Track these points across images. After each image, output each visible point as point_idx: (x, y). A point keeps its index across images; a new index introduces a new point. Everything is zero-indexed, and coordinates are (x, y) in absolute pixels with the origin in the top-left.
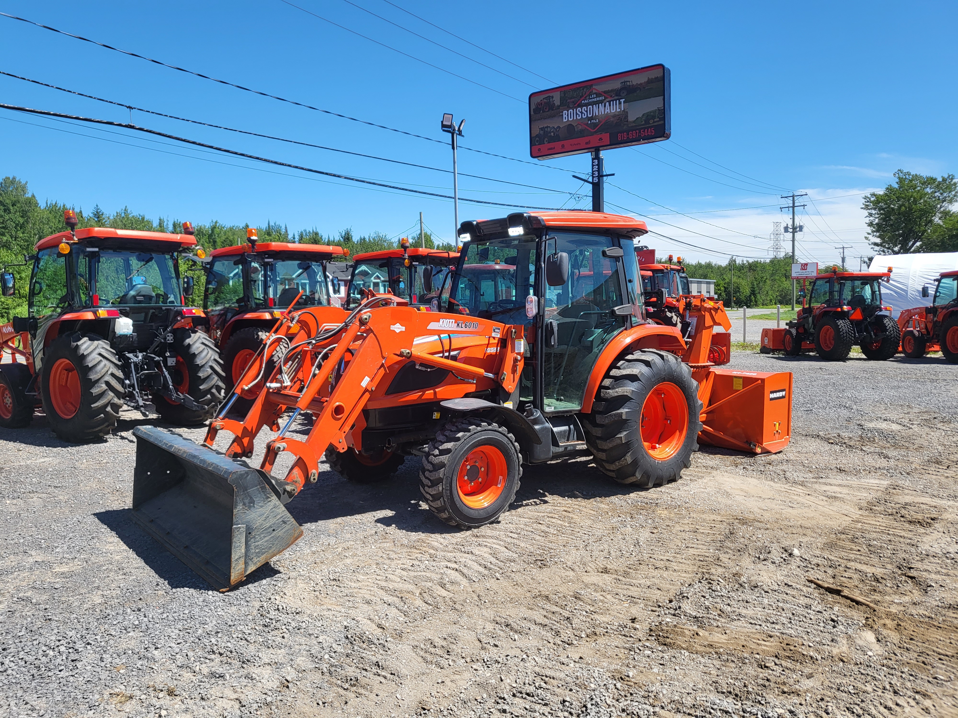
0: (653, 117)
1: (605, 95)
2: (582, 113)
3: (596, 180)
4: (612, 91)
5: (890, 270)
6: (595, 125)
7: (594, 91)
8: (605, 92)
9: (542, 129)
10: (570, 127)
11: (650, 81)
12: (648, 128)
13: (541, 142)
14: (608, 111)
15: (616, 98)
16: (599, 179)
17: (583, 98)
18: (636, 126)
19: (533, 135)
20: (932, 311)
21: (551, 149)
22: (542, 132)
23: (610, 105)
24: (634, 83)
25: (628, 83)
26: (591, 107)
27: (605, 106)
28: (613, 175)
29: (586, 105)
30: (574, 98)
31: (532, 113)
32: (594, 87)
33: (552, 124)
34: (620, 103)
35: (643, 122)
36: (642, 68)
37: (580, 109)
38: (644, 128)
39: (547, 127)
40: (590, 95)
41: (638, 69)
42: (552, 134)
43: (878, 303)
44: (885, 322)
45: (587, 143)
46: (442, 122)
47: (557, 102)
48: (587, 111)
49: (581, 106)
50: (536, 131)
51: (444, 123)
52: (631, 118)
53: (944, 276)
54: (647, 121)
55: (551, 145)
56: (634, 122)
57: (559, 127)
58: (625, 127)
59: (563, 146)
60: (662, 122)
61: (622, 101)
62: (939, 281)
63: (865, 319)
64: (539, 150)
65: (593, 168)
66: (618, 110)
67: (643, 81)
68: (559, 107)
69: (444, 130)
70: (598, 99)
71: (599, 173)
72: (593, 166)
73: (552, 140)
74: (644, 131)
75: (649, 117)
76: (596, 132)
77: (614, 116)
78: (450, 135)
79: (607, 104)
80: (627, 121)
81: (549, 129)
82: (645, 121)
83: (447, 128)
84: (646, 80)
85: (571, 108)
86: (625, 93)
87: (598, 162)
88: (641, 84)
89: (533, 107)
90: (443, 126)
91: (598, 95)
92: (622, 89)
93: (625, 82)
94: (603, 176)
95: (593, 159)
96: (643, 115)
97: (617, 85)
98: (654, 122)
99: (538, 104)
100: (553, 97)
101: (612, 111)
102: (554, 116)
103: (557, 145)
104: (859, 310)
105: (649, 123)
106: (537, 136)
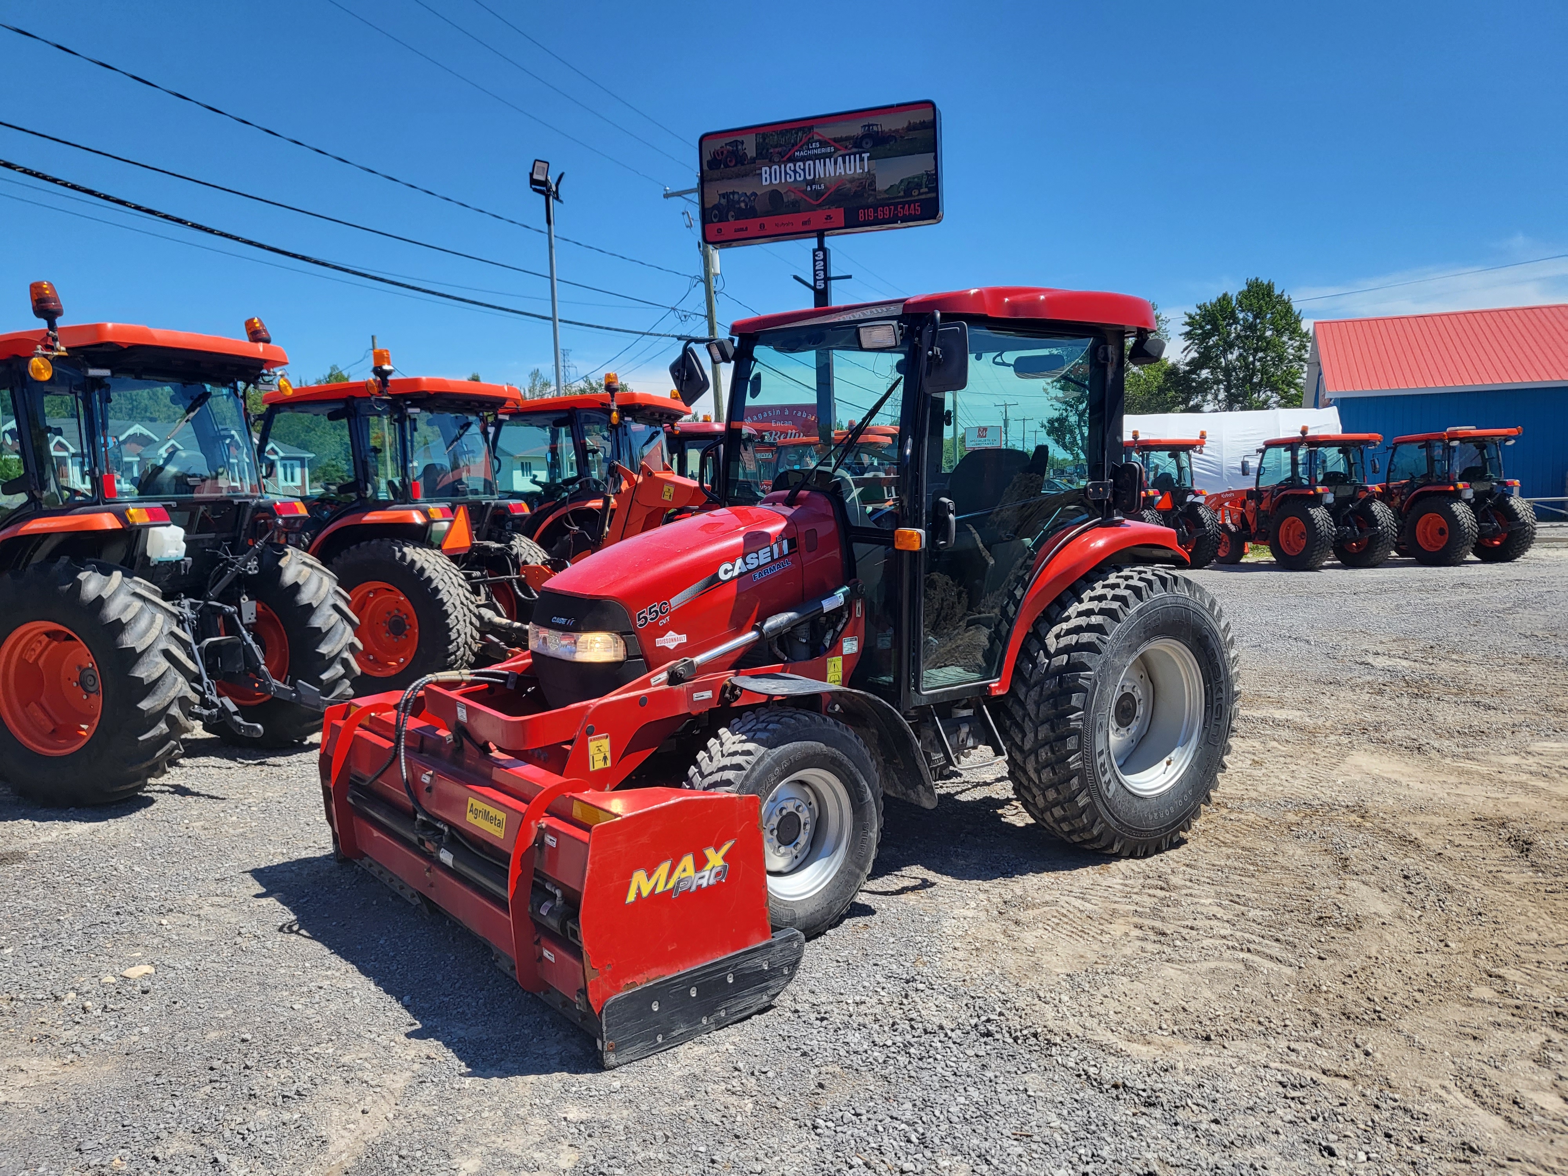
0: (919, 186)
1: (836, 145)
2: (795, 172)
3: (821, 285)
4: (847, 139)
5: (1203, 436)
6: (819, 194)
7: (816, 137)
8: (836, 140)
9: (723, 196)
10: (775, 195)
11: (911, 128)
12: (909, 203)
13: (723, 218)
14: (840, 171)
15: (854, 150)
16: (826, 284)
17: (796, 148)
18: (889, 199)
19: (707, 206)
20: (1255, 495)
21: (741, 230)
22: (723, 201)
23: (844, 162)
24: (886, 128)
25: (875, 128)
26: (811, 162)
27: (835, 163)
28: (850, 277)
29: (803, 159)
30: (781, 146)
31: (705, 167)
32: (815, 130)
33: (742, 187)
34: (862, 160)
35: (902, 194)
36: (899, 105)
37: (792, 165)
38: (904, 203)
39: (734, 193)
40: (810, 141)
41: (891, 107)
42: (743, 205)
43: (1188, 484)
44: (1200, 512)
45: (804, 223)
46: (531, 175)
47: (751, 152)
48: (804, 170)
49: (793, 160)
50: (713, 199)
51: (535, 177)
52: (882, 184)
53: (1270, 445)
54: (908, 192)
55: (742, 223)
56: (886, 191)
57: (754, 194)
58: (871, 200)
59: (762, 226)
60: (933, 195)
61: (866, 156)
62: (1263, 452)
63: (1175, 508)
64: (719, 231)
65: (815, 266)
66: (859, 171)
67: (900, 127)
68: (753, 161)
69: (535, 190)
70: (823, 150)
71: (825, 274)
72: (815, 261)
73: (742, 215)
74: (903, 208)
75: (910, 185)
76: (819, 205)
77: (852, 180)
78: (543, 198)
79: (840, 159)
80: (875, 190)
81: (736, 196)
82: (905, 191)
83: (541, 187)
84: (906, 125)
85: (775, 163)
86: (869, 145)
87: (825, 255)
88: (897, 131)
89: (707, 157)
90: (533, 182)
91: (824, 144)
92: (864, 137)
93: (869, 126)
94: (830, 279)
95: (814, 251)
96: (902, 181)
97: (855, 129)
98: (920, 194)
99: (716, 153)
100: (742, 143)
101: (848, 172)
102: (746, 175)
103: (752, 224)
104: (1168, 495)
105: (911, 195)
106: (715, 207)
